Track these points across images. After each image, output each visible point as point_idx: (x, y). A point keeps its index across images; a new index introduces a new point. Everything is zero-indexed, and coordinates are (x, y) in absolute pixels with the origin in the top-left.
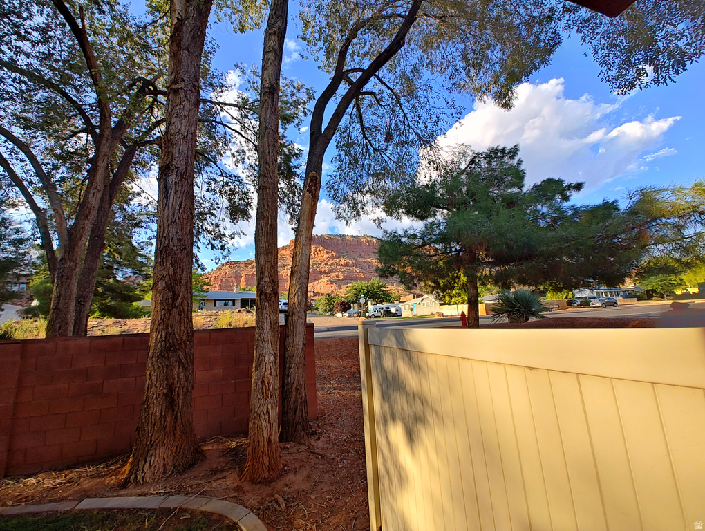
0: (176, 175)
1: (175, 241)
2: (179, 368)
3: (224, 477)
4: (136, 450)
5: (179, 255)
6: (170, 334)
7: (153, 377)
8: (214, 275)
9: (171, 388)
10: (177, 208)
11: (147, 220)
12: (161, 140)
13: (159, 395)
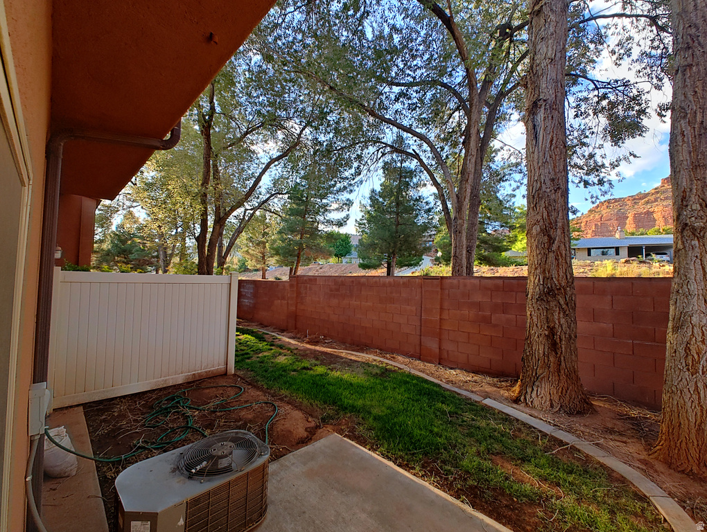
0: (545, 109)
1: (548, 183)
2: (559, 313)
3: (625, 442)
4: (523, 376)
5: (553, 197)
6: (548, 279)
7: (534, 318)
8: (584, 220)
9: (552, 331)
10: (548, 145)
11: (511, 172)
12: (526, 78)
13: (541, 335)
